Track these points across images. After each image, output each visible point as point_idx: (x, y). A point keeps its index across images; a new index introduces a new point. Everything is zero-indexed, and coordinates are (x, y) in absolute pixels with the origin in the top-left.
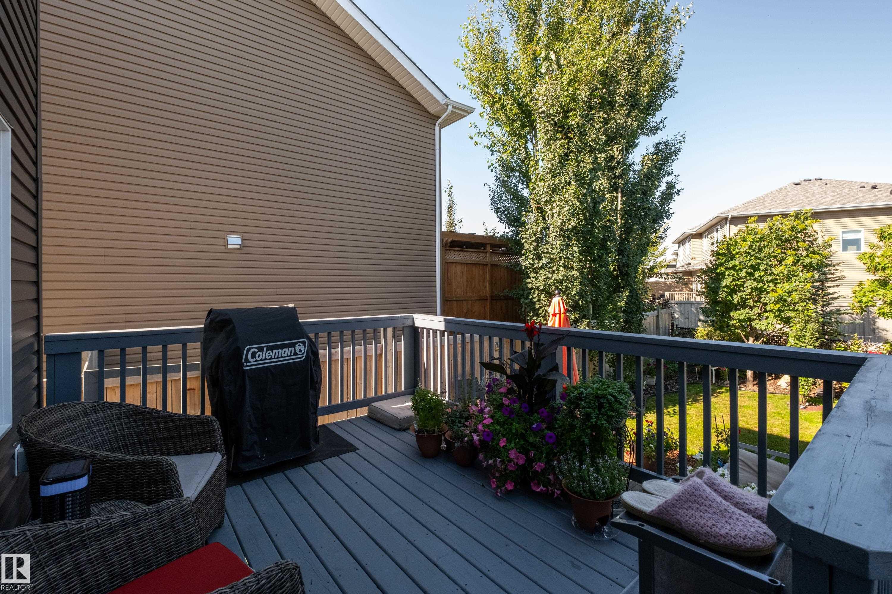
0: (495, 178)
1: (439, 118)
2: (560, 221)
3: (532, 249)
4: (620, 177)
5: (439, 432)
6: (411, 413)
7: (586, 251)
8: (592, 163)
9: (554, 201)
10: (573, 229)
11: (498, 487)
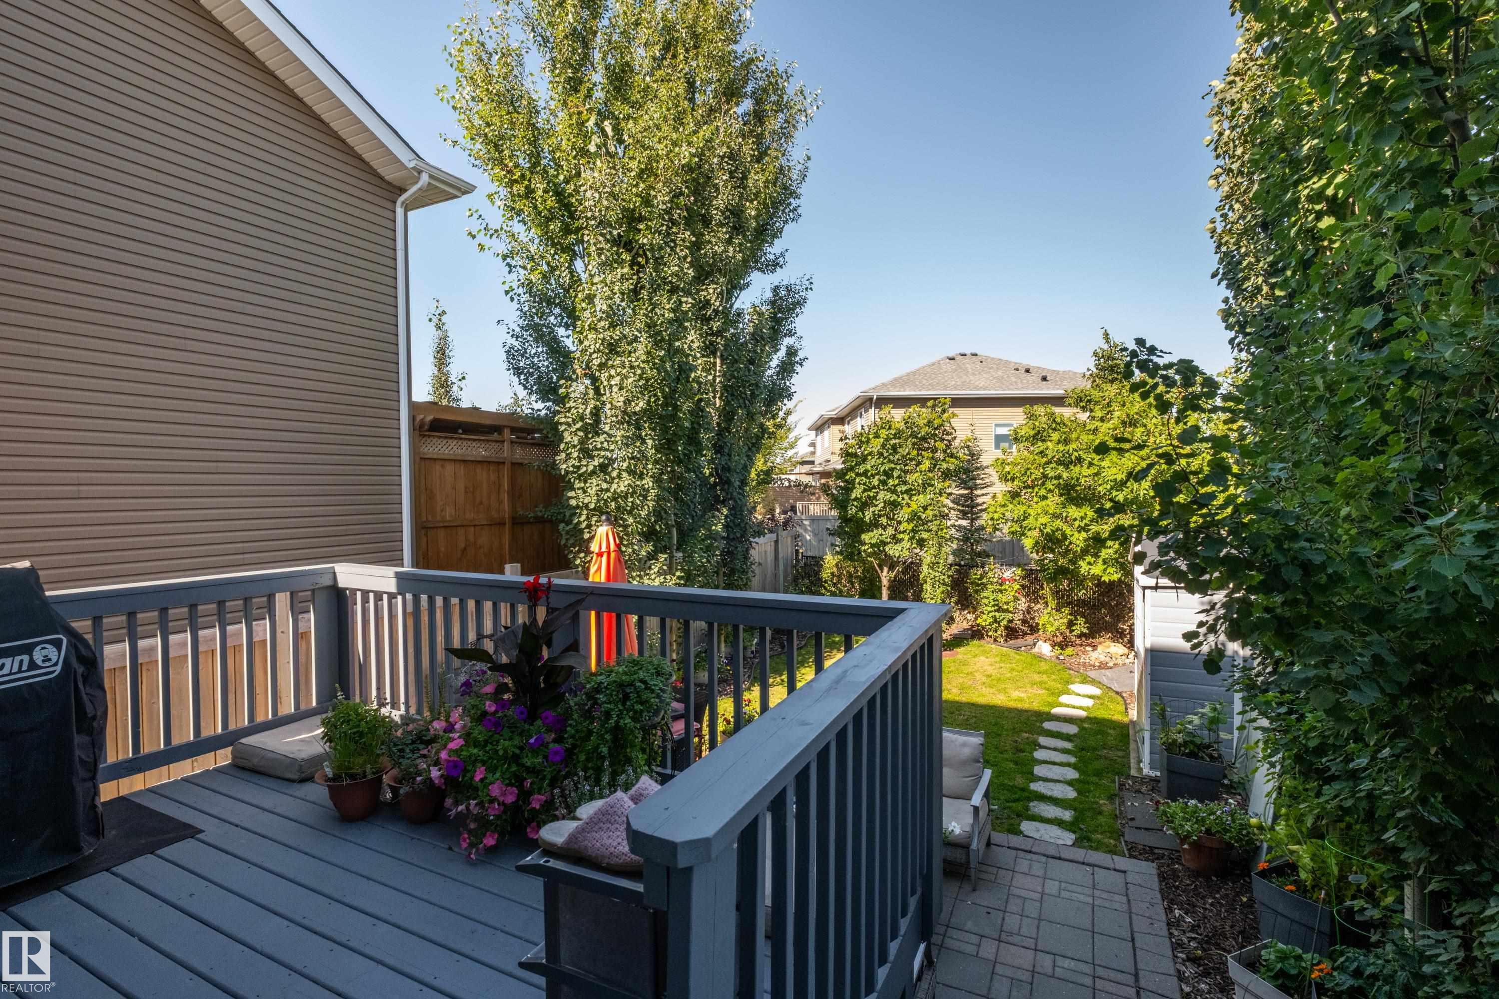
0: (519, 312)
1: (403, 190)
2: (622, 399)
3: (576, 443)
4: (719, 333)
5: (374, 773)
6: (320, 748)
7: (666, 446)
8: (673, 310)
9: (612, 366)
10: (644, 411)
11: (472, 845)
